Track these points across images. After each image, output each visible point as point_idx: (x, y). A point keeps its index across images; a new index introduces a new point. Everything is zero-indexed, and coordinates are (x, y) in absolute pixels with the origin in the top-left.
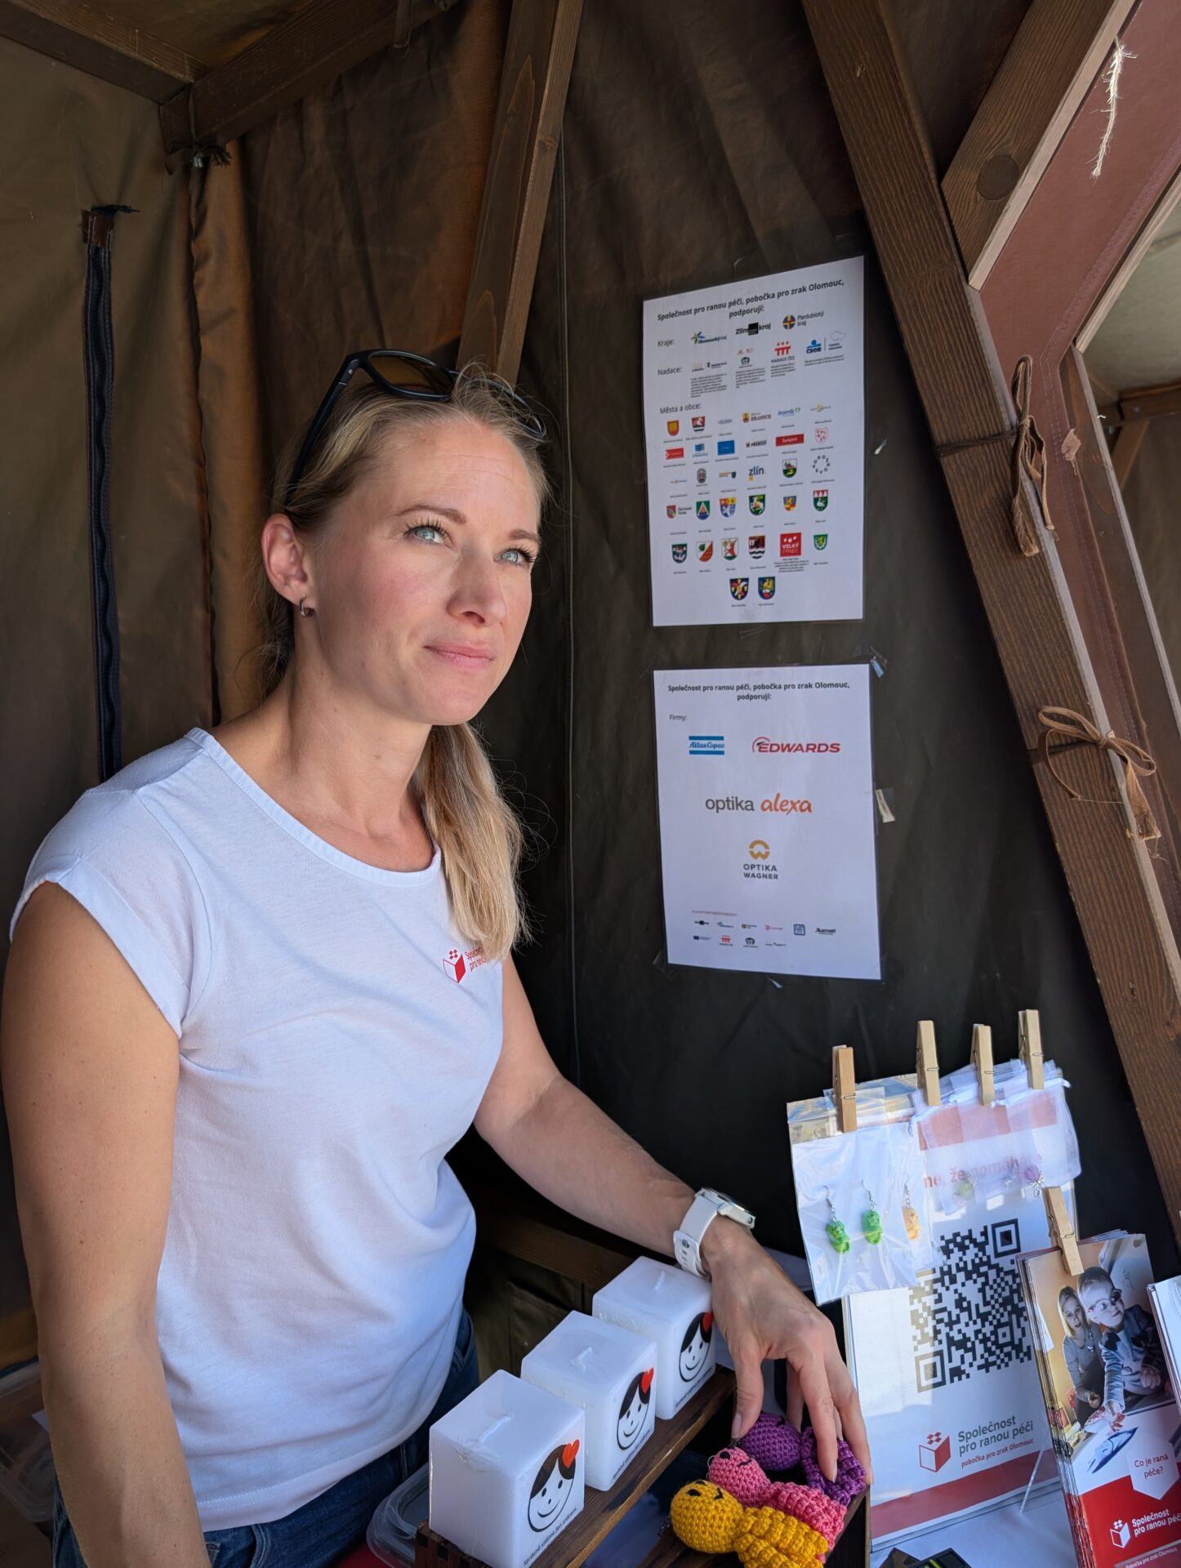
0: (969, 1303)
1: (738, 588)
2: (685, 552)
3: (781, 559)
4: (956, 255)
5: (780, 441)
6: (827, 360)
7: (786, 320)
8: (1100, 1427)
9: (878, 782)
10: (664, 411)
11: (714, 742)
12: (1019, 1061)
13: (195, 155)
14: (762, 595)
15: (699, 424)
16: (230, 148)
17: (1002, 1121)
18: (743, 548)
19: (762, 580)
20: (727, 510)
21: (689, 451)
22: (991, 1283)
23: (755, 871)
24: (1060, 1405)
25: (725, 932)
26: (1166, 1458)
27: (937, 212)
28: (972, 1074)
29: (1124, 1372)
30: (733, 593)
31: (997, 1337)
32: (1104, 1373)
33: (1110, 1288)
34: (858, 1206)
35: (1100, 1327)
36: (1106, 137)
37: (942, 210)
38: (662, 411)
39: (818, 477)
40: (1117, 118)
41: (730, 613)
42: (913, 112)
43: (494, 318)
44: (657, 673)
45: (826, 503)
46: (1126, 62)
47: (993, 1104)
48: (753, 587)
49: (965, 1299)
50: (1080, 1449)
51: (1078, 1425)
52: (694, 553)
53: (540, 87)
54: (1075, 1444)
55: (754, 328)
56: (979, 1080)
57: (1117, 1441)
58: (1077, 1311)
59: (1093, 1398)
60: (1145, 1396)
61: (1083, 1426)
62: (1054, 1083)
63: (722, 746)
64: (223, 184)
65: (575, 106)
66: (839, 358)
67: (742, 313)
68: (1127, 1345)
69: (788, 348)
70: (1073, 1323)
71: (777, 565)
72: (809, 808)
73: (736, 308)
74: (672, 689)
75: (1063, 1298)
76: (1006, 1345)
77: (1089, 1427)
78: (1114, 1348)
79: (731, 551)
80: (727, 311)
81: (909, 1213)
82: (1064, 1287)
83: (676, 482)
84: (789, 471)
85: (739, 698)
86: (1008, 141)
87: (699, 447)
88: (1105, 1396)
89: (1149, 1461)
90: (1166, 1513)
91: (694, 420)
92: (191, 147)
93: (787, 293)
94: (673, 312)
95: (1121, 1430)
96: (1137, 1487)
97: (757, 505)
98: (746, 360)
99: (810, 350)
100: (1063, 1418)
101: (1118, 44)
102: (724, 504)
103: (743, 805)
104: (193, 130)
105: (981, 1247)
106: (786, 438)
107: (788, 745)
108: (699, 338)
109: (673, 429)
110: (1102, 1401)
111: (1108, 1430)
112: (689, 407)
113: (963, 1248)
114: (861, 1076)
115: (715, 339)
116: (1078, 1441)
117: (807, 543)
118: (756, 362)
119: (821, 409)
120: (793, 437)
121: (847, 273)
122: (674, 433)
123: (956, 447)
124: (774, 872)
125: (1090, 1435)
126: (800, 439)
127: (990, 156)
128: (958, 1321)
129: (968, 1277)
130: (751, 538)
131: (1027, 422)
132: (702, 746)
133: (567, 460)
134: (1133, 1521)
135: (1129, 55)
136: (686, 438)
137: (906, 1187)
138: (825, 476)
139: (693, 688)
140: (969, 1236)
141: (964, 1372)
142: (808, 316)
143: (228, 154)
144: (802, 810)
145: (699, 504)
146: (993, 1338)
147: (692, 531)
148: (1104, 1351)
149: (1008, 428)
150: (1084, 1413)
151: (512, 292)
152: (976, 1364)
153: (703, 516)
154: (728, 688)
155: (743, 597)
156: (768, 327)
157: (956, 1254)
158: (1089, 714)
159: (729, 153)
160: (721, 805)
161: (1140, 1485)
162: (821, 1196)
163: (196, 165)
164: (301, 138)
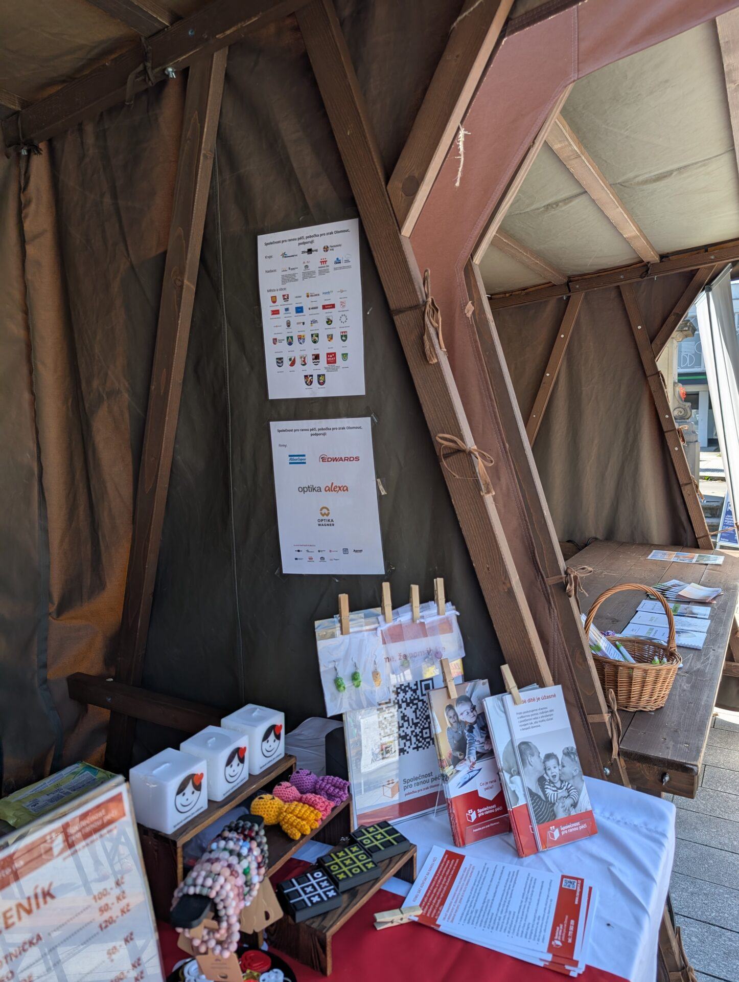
0: (408, 718)
1: (308, 380)
2: (282, 362)
3: (327, 365)
4: (395, 221)
5: (324, 307)
6: (344, 268)
7: (324, 248)
8: (464, 769)
9: (378, 476)
10: (269, 291)
11: (301, 458)
12: (433, 602)
13: (22, 148)
14: (320, 384)
15: (286, 298)
16: (42, 146)
17: (423, 630)
18: (309, 360)
19: (319, 376)
20: (301, 341)
21: (282, 311)
22: (419, 708)
23: (323, 522)
24: (443, 757)
25: (310, 555)
26: (495, 781)
27: (386, 201)
28: (410, 608)
29: (476, 743)
30: (306, 382)
31: (422, 734)
32: (466, 744)
33: (470, 704)
34: (350, 670)
35: (465, 723)
36: (460, 169)
37: (388, 199)
38: (268, 291)
39: (343, 325)
40: (464, 160)
41: (305, 392)
42: (373, 153)
43: (184, 241)
44: (271, 423)
45: (346, 338)
46: (465, 135)
47: (418, 622)
48: (315, 379)
49: (406, 716)
50: (452, 778)
51: (452, 767)
52: (287, 363)
53: (202, 128)
54: (450, 775)
55: (310, 251)
56: (412, 610)
57: (472, 774)
58: (454, 715)
59: (460, 755)
60: (485, 754)
61: (455, 767)
62: (451, 613)
63: (305, 459)
64: (39, 165)
65: (221, 136)
66: (349, 267)
67: (304, 243)
68: (478, 730)
69: (326, 261)
70: (452, 721)
71: (326, 368)
72: (347, 489)
73: (301, 241)
74: (279, 431)
75: (448, 710)
76: (427, 738)
77: (458, 768)
78: (472, 732)
79: (304, 361)
80: (297, 242)
81: (375, 674)
82: (448, 704)
83: (277, 326)
84: (329, 322)
85: (312, 435)
86: (414, 170)
87: (287, 310)
88: (467, 754)
89: (487, 783)
90: (494, 806)
91: (284, 296)
92: (19, 144)
93: (324, 234)
94: (272, 241)
95: (474, 769)
96: (480, 795)
97: (315, 339)
98: (306, 267)
99: (336, 263)
100: (445, 763)
101: (461, 127)
102: (300, 338)
103: (316, 489)
104: (21, 135)
105: (415, 691)
106: (327, 305)
107: (336, 458)
108: (284, 255)
109: (274, 300)
110: (465, 757)
111: (467, 769)
112: (281, 289)
113: (405, 692)
114: (352, 609)
115: (292, 256)
116: (452, 774)
117: (339, 358)
118: (311, 268)
119: (342, 291)
120: (330, 305)
121: (350, 226)
122: (274, 302)
123: (400, 311)
124: (332, 523)
125: (458, 771)
126: (333, 306)
127: (407, 176)
128: (403, 726)
129: (408, 705)
130: (313, 355)
131: (430, 300)
132: (295, 460)
133: (223, 314)
134: (478, 810)
135: (466, 132)
136: (280, 305)
137: (375, 661)
138: (346, 324)
139: (289, 431)
140: (408, 686)
141: (405, 751)
142: (334, 246)
143: (41, 150)
144: (344, 491)
145: (288, 338)
146: (420, 735)
147: (286, 352)
148: (467, 733)
149: (421, 303)
150: (456, 761)
151: (192, 228)
152: (412, 747)
153: (290, 344)
154: (306, 430)
155: (311, 384)
156: (316, 251)
157: (402, 695)
158: (462, 438)
159: (295, 165)
160: (305, 489)
161: (483, 794)
162: (331, 666)
163: (23, 153)
164: (82, 143)
